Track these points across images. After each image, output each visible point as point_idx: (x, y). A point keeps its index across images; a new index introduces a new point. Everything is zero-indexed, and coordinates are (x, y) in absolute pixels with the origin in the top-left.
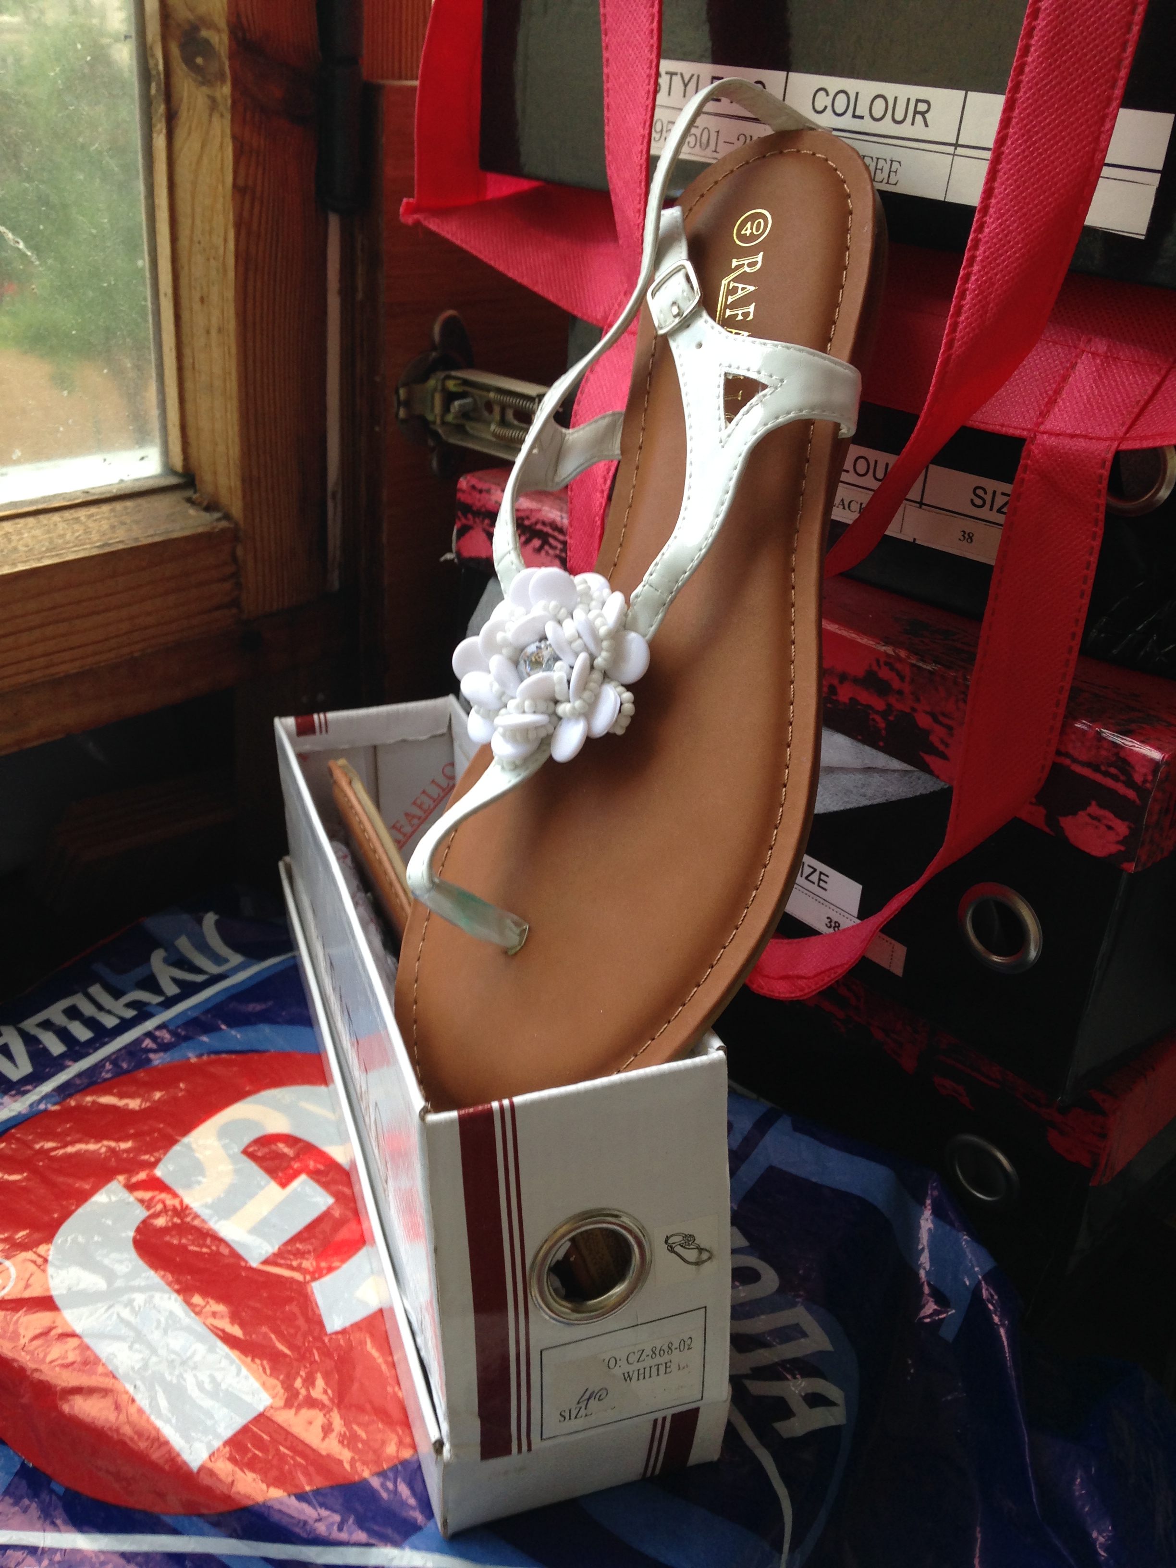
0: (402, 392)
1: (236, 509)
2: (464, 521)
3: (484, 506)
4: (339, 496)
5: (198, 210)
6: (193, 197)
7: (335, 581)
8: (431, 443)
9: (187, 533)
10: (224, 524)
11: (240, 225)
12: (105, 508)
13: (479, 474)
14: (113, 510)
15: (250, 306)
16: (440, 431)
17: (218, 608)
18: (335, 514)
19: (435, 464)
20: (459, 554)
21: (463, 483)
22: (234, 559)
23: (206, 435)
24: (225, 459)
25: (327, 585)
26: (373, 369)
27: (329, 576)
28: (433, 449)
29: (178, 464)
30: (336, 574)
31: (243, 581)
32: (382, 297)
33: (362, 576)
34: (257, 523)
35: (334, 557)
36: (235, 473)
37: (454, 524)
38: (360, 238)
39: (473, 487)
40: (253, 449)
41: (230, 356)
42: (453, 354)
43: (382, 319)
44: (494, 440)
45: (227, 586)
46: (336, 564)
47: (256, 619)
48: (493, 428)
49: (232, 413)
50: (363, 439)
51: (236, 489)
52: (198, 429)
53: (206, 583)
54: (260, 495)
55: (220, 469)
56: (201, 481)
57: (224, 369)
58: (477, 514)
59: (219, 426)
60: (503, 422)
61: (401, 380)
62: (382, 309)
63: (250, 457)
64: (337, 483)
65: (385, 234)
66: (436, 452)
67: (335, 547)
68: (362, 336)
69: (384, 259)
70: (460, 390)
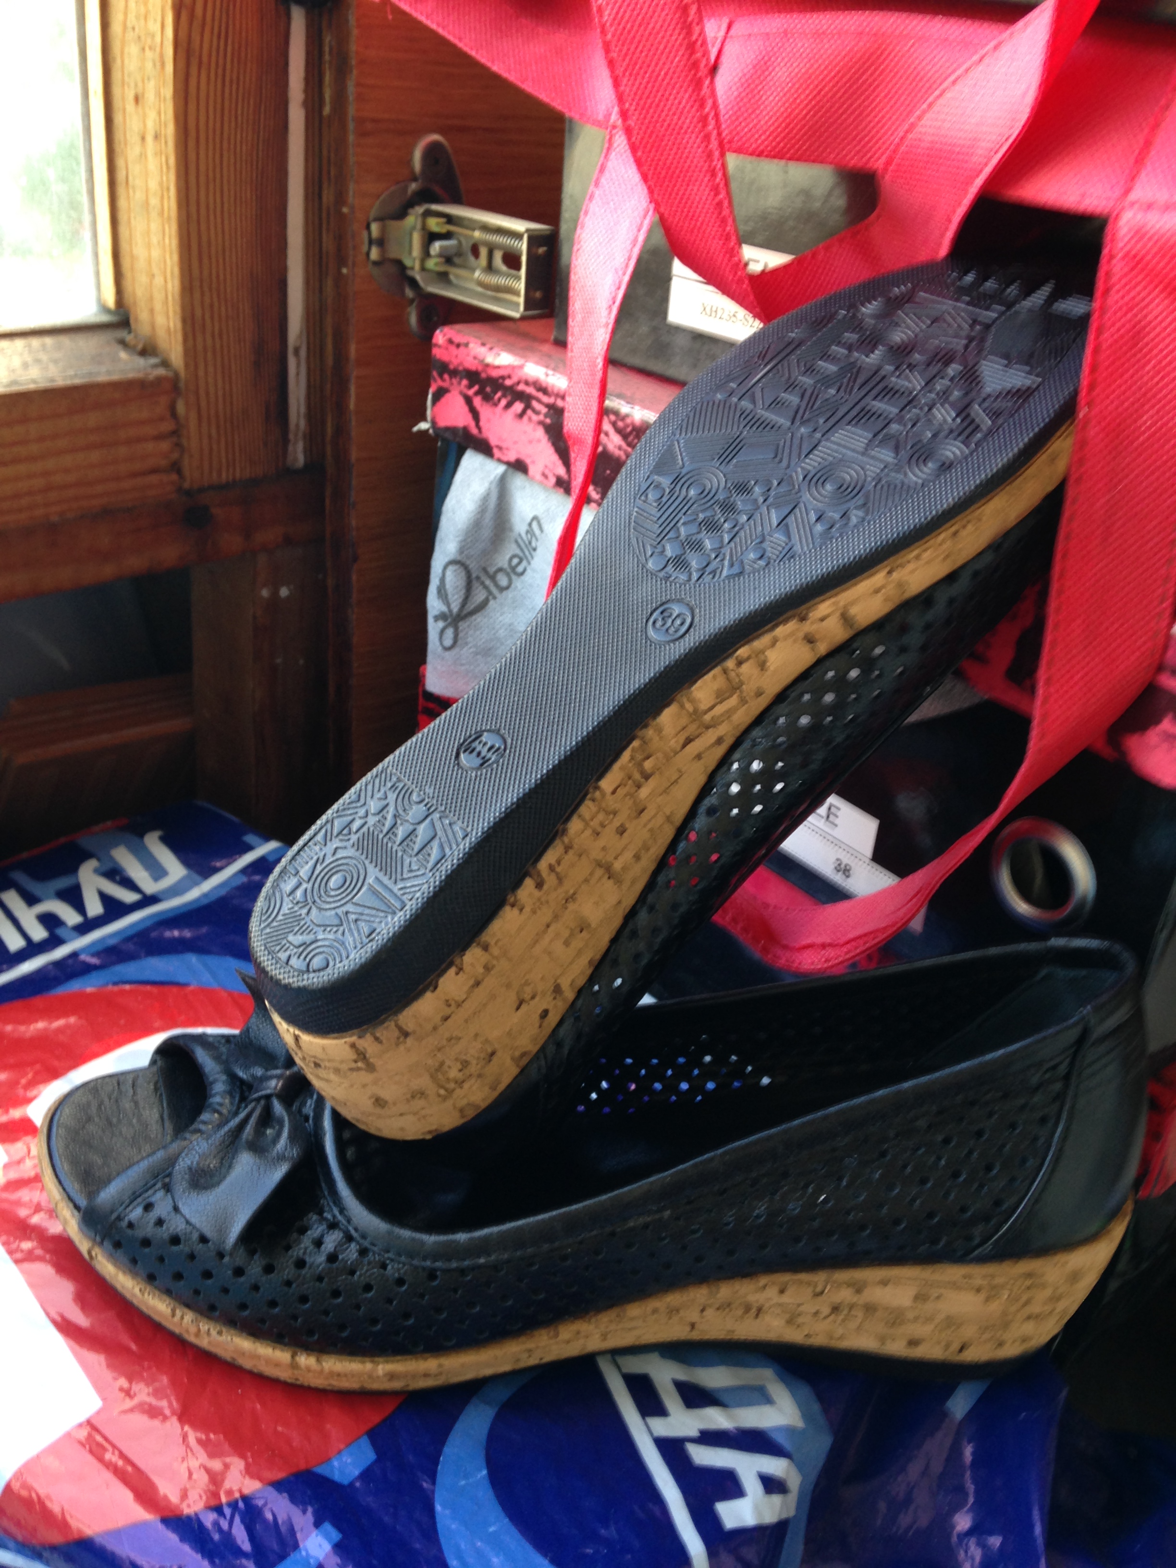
0: (375, 228)
1: (176, 354)
2: (440, 383)
3: (461, 363)
4: (303, 353)
7: (298, 455)
8: (409, 293)
9: (115, 377)
10: (161, 371)
12: (19, 343)
13: (458, 327)
14: (30, 346)
15: (192, 107)
16: (418, 278)
17: (154, 471)
18: (298, 374)
19: (413, 319)
20: (434, 423)
21: (440, 337)
22: (174, 414)
23: (141, 264)
24: (163, 295)
25: (290, 458)
26: (340, 198)
27: (290, 448)
28: (412, 301)
29: (110, 299)
30: (300, 446)
31: (184, 442)
32: (351, 111)
33: (329, 449)
34: (201, 373)
35: (297, 425)
36: (175, 312)
37: (429, 386)
38: (328, 39)
39: (450, 341)
40: (197, 284)
41: (168, 168)
42: (437, 189)
43: (351, 138)
44: (479, 289)
45: (165, 446)
46: (300, 434)
47: (201, 490)
48: (477, 274)
49: (170, 238)
50: (329, 283)
51: (175, 331)
52: (132, 257)
53: (139, 440)
54: (205, 340)
55: (158, 306)
56: (136, 320)
57: (161, 184)
58: (454, 373)
59: (156, 253)
60: (490, 268)
61: (373, 213)
62: (351, 126)
63: (192, 294)
64: (300, 336)
65: (355, 32)
66: (415, 304)
67: (298, 413)
68: (329, 158)
69: (353, 62)
70: (446, 232)
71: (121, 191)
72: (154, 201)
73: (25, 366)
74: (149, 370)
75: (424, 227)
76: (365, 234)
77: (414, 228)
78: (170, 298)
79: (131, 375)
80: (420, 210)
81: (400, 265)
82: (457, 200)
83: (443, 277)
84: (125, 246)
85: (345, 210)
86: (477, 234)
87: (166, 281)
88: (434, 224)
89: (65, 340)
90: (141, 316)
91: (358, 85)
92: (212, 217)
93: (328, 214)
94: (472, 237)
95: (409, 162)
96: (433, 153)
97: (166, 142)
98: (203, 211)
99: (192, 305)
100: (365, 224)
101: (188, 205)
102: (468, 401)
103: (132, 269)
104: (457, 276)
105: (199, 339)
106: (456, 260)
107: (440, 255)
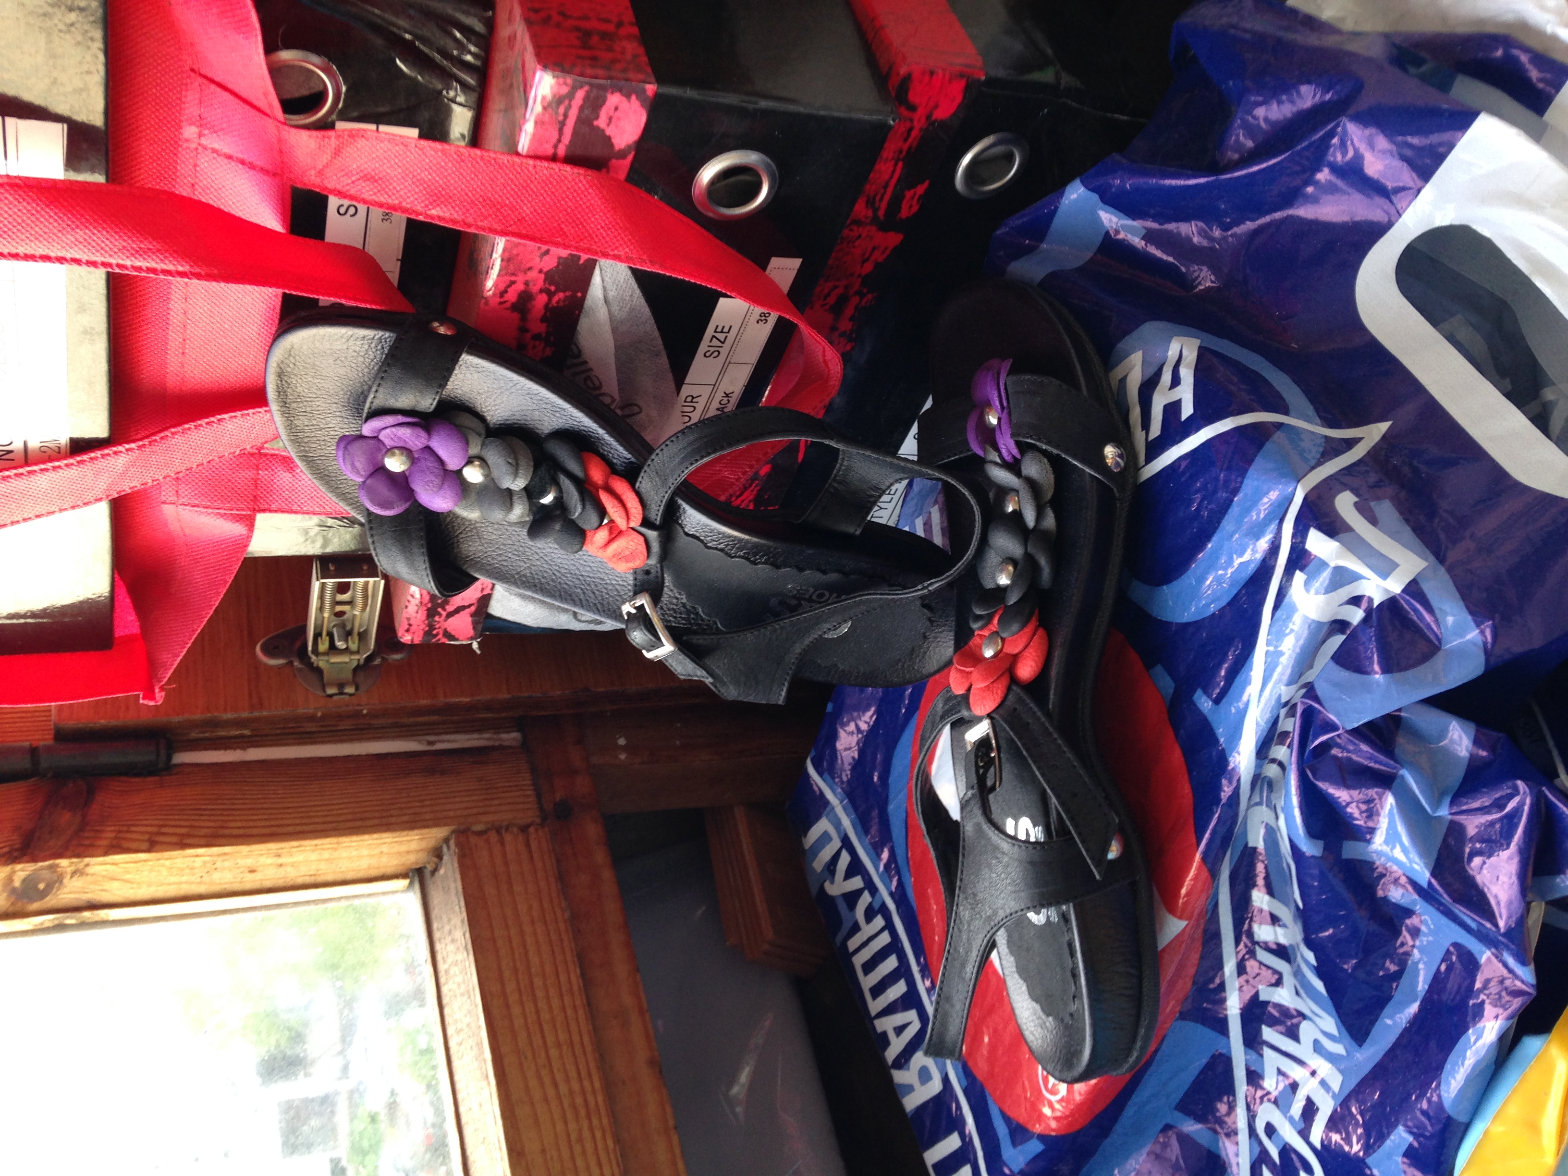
0: (330, 691)
1: (437, 834)
2: (440, 636)
3: (423, 621)
4: (431, 738)
5: (173, 879)
6: (162, 884)
7: (511, 737)
8: (377, 661)
9: (458, 877)
10: (452, 843)
11: (182, 844)
12: (438, 947)
13: (397, 625)
14: (440, 940)
15: (255, 831)
16: (365, 656)
17: (528, 845)
18: (448, 741)
19: (398, 657)
20: (472, 638)
21: (407, 638)
22: (484, 832)
23: (374, 862)
24: (393, 845)
25: (514, 744)
26: (312, 718)
27: (506, 744)
28: (383, 658)
29: (404, 883)
30: (504, 736)
31: (505, 824)
32: (245, 715)
33: (504, 715)
34: (452, 814)
35: (488, 739)
36: (407, 835)
37: (444, 644)
38: (194, 735)
39: (408, 631)
40: (384, 821)
41: (300, 846)
42: (298, 644)
43: (265, 713)
44: (368, 608)
45: (508, 838)
46: (495, 736)
47: (541, 809)
48: (357, 613)
49: (351, 842)
50: (376, 722)
51: (421, 834)
52: (369, 868)
53: (504, 855)
54: (426, 813)
55: (404, 848)
56: (417, 863)
57: (313, 851)
58: (431, 627)
59: (365, 852)
60: (350, 603)
61: (320, 693)
62: (256, 714)
63: (392, 824)
64: (420, 742)
65: (186, 716)
66: (386, 656)
67: (481, 739)
68: (280, 728)
69: (209, 715)
70: (328, 638)
71: (321, 879)
72: (326, 855)
73: (453, 941)
74: (452, 852)
75: (326, 654)
76: (335, 698)
77: (327, 661)
78: (397, 839)
79: (456, 865)
80: (313, 658)
81: (355, 670)
82: (303, 629)
83: (363, 636)
84: (361, 875)
85: (319, 714)
86: (326, 615)
87: (384, 843)
88: (323, 646)
89: (434, 914)
90: (412, 860)
91: (225, 710)
92: (335, 812)
93: (323, 726)
94: (329, 618)
95: (280, 668)
96: (269, 650)
97: (282, 848)
98: (328, 819)
99: (403, 823)
100: (328, 699)
101: (326, 830)
102: (450, 615)
103: (378, 868)
104: (360, 626)
105: (427, 816)
106: (348, 627)
107: (346, 641)
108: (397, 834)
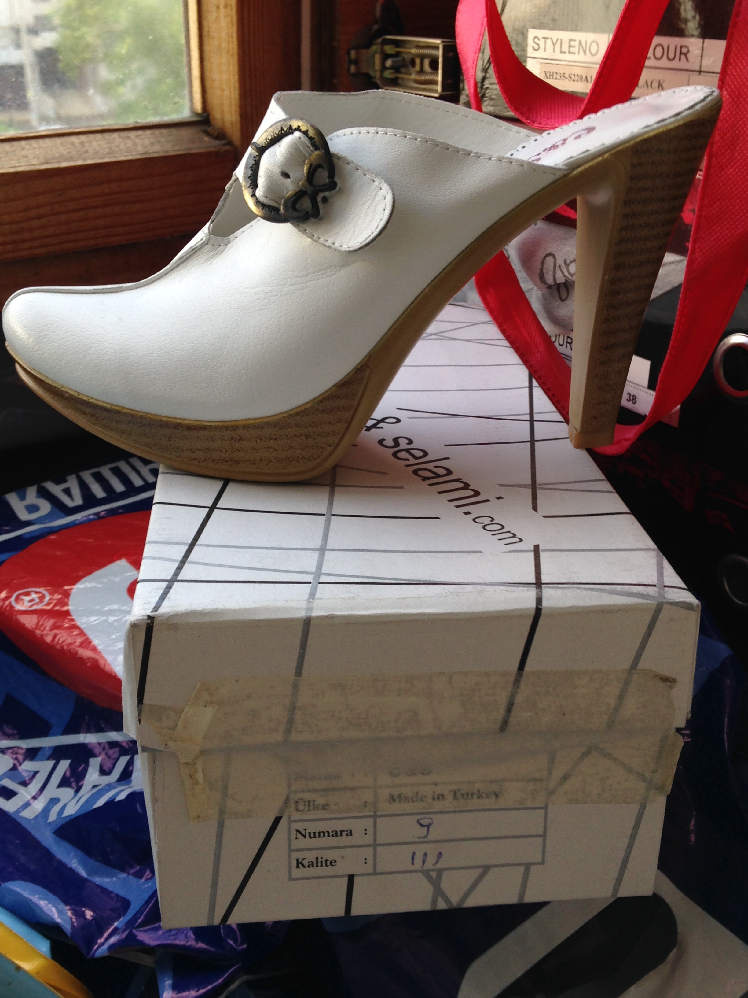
0: (353, 53)
10: (228, 148)
12: (148, 132)
14: (153, 134)
23: (217, 84)
24: (229, 100)
26: (332, 37)
29: (199, 108)
36: (236, 111)
40: (248, 93)
41: (232, 24)
42: (391, 28)
44: (417, 85)
48: (413, 76)
49: (233, 65)
51: (236, 123)
52: (213, 80)
55: (226, 108)
56: (214, 118)
57: (228, 34)
59: (225, 76)
60: (422, 71)
63: (245, 100)
70: (394, 53)
73: (152, 144)
74: (221, 147)
75: (382, 51)
76: (347, 58)
77: (376, 52)
78: (233, 102)
79: (211, 149)
80: (379, 40)
81: (368, 76)
82: (403, 32)
83: (394, 82)
84: (207, 74)
85: (335, 43)
86: (413, 51)
87: (230, 92)
88: (389, 49)
89: (174, 131)
90: (217, 115)
92: (257, 52)
93: (325, 48)
94: (410, 53)
95: (373, 12)
96: (387, 6)
98: (252, 49)
99: (246, 108)
100: (347, 52)
103: (212, 87)
104: (403, 79)
106: (402, 69)
107: (391, 68)
108: (237, 103)
